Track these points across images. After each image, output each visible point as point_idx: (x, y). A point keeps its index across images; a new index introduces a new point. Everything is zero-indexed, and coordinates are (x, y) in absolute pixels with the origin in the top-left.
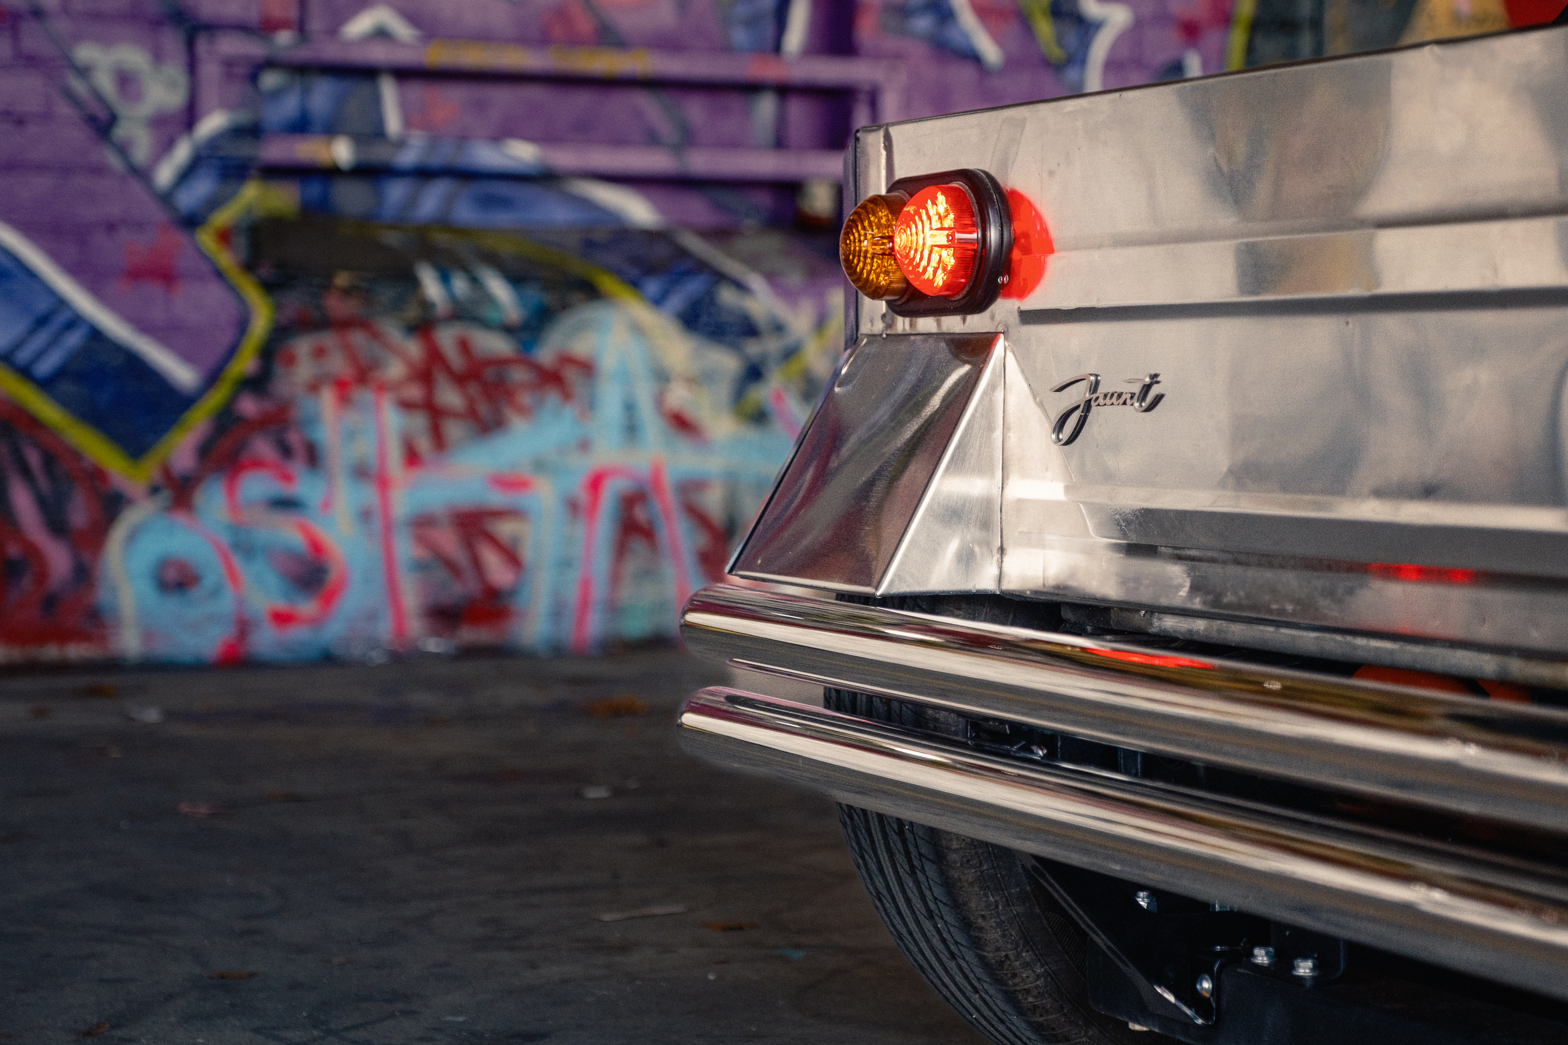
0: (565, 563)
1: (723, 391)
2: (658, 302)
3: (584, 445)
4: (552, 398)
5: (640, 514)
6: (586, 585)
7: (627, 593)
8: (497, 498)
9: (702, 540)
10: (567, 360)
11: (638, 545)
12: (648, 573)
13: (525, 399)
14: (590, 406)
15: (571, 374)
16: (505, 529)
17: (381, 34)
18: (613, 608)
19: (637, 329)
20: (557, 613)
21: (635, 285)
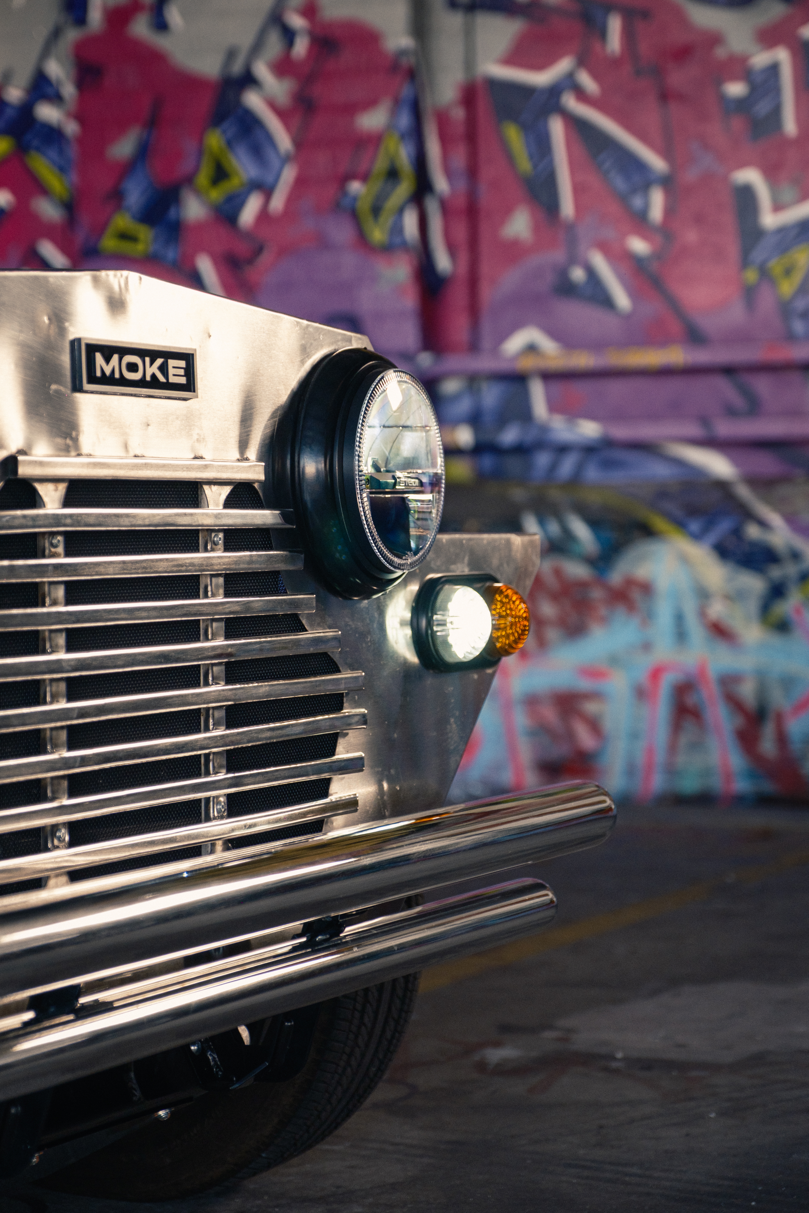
0: (634, 736)
1: (753, 606)
2: (697, 537)
3: (647, 647)
4: (620, 612)
5: (691, 700)
6: (650, 751)
7: (681, 759)
8: (584, 684)
9: (739, 721)
10: (630, 583)
11: (689, 725)
12: (697, 746)
13: (603, 611)
14: (648, 618)
15: (636, 595)
16: (591, 707)
17: (531, 349)
18: (671, 771)
19: (684, 559)
20: (630, 770)
21: (681, 525)
